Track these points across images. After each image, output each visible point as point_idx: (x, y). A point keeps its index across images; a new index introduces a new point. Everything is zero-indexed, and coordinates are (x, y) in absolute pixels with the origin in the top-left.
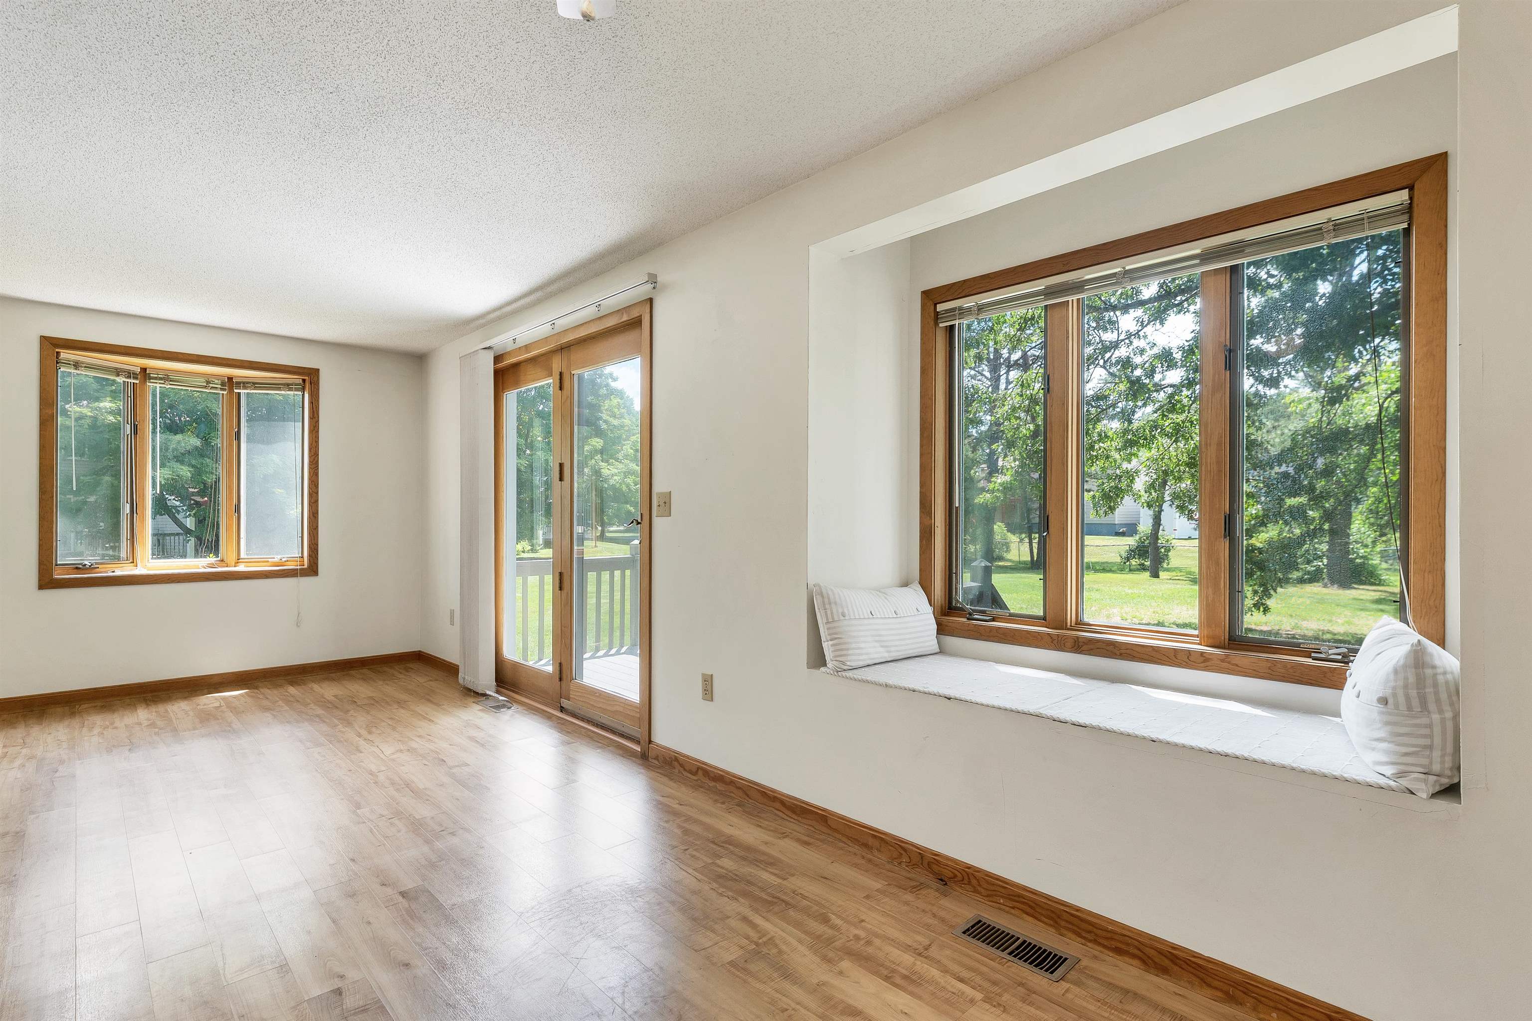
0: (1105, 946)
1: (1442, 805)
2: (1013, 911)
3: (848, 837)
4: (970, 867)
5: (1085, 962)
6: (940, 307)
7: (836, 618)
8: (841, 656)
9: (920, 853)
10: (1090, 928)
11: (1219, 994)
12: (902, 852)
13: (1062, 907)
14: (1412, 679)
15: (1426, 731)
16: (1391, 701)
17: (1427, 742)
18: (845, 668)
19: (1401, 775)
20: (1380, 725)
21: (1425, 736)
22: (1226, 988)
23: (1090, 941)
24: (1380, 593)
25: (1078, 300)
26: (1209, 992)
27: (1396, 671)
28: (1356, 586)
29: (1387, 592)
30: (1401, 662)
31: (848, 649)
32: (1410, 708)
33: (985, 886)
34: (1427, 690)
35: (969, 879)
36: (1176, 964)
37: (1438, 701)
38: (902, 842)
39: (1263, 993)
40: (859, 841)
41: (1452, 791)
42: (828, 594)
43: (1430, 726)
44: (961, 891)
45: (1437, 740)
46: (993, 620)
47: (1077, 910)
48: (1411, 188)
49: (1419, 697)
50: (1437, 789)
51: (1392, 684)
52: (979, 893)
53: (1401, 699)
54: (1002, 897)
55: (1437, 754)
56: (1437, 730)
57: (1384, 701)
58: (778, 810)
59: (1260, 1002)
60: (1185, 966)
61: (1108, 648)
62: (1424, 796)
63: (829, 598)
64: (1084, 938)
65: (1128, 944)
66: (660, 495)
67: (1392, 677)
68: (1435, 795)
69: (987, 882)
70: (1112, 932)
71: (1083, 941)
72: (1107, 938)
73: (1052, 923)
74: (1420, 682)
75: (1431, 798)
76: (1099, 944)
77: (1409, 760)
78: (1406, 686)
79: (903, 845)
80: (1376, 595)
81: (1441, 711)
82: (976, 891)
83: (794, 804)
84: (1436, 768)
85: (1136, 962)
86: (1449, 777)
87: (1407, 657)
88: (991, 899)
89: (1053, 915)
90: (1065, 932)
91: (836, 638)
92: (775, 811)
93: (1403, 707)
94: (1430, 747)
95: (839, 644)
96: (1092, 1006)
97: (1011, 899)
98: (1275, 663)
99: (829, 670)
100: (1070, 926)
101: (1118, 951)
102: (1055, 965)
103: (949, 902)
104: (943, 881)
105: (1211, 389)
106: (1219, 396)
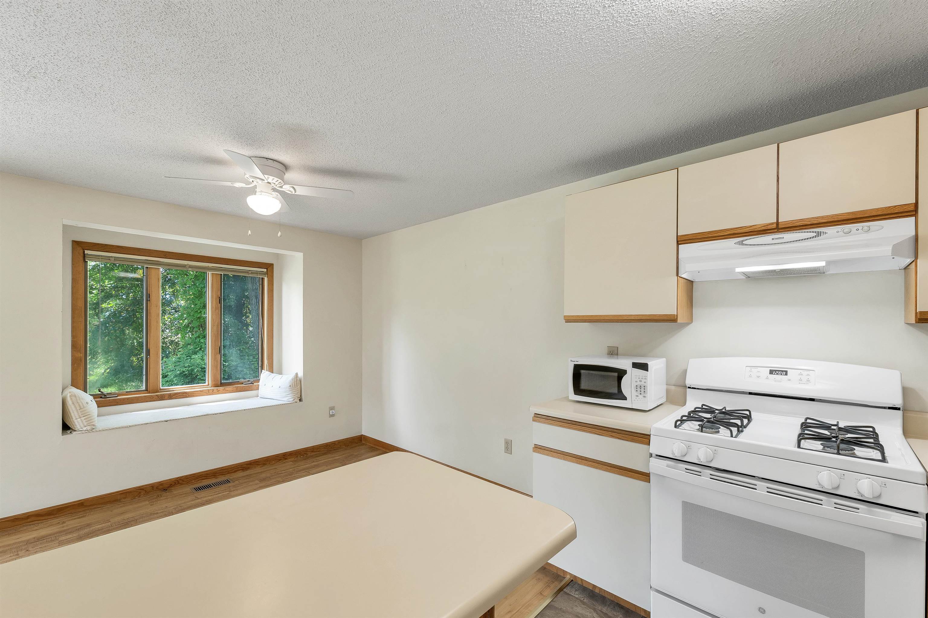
2: (198, 482)
4: (178, 478)
6: (87, 252)
7: (85, 406)
8: (90, 423)
9: (151, 486)
10: (226, 470)
11: (262, 465)
12: (141, 491)
13: (217, 470)
14: (295, 380)
19: (292, 400)
23: (228, 474)
26: (259, 466)
30: (293, 378)
32: (295, 386)
33: (186, 480)
35: (178, 482)
38: (140, 487)
41: (301, 400)
43: (297, 389)
48: (267, 269)
53: (294, 385)
54: (194, 480)
57: (290, 386)
60: (253, 464)
61: (184, 395)
62: (299, 402)
64: (225, 474)
65: (237, 468)
67: (291, 381)
69: (187, 478)
70: (233, 467)
71: (224, 476)
72: (232, 470)
73: (214, 477)
76: (230, 473)
77: (293, 396)
79: (141, 488)
82: (183, 484)
85: (242, 471)
86: (300, 398)
87: (295, 376)
88: (189, 483)
89: (214, 474)
91: (87, 415)
95: (88, 418)
96: (246, 481)
97: (197, 478)
98: (238, 387)
99: (83, 432)
100: (220, 474)
101: (235, 472)
102: (228, 481)
103: (177, 491)
104: (165, 490)
105: (215, 309)
106: (217, 311)
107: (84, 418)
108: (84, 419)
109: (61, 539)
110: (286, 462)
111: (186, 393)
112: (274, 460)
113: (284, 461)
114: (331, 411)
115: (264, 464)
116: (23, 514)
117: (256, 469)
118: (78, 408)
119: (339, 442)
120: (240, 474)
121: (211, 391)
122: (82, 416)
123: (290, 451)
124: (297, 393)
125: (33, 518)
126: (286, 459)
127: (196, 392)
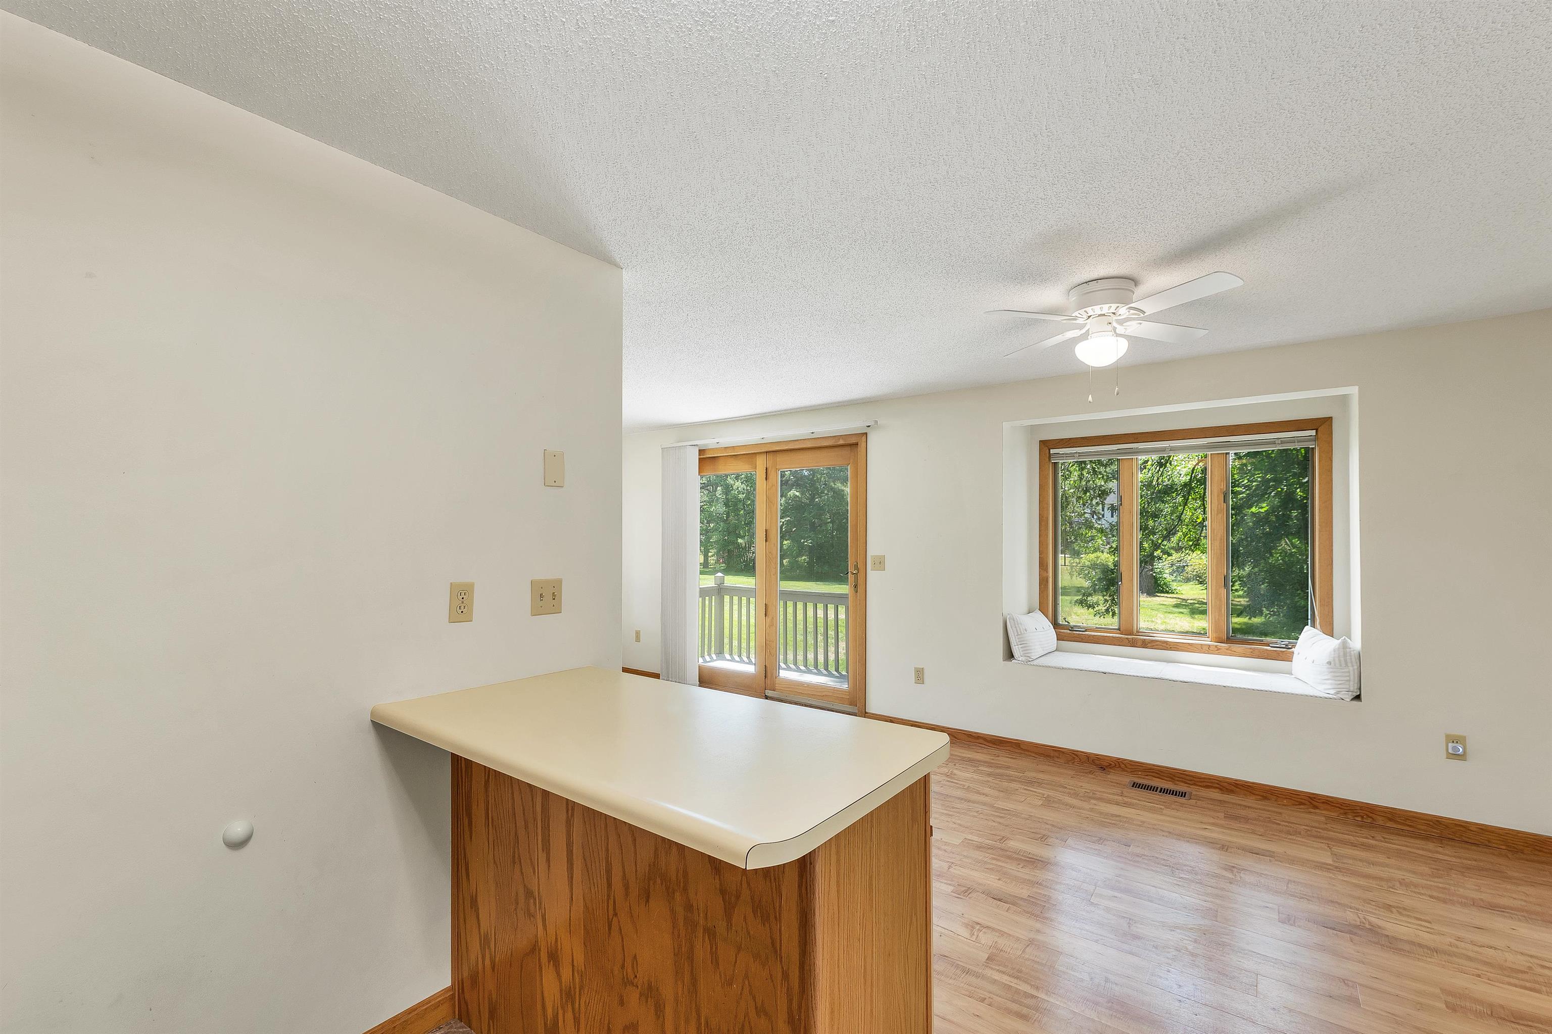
0: (1200, 786)
1: (1355, 703)
2: (1147, 777)
3: (1036, 753)
4: (1120, 759)
5: (1194, 793)
6: (1052, 451)
9: (1089, 756)
10: (1192, 778)
12: (1075, 756)
13: (1175, 771)
14: (1342, 654)
15: (1348, 674)
16: (1332, 663)
17: (1348, 678)
18: (1030, 660)
19: (1338, 693)
20: (1327, 673)
21: (1348, 676)
22: (1261, 794)
23: (1192, 785)
24: (1175, 599)
25: (1137, 458)
26: (1254, 797)
27: (1334, 651)
28: (1159, 595)
29: (1180, 598)
30: (1337, 647)
31: (1031, 650)
32: (1341, 666)
33: (1130, 767)
34: (1348, 658)
35: (1119, 765)
36: (1237, 788)
37: (1352, 662)
38: (1076, 751)
39: (1280, 793)
40: (1044, 754)
41: (1358, 698)
42: (1016, 619)
43: (1349, 672)
44: (1114, 772)
45: (1352, 678)
46: (1086, 631)
47: (1184, 771)
48: (1317, 430)
49: (1345, 661)
50: (1352, 697)
51: (1333, 656)
52: (1127, 771)
53: (1337, 662)
54: (1140, 771)
55: (1352, 683)
56: (1352, 673)
57: (1329, 663)
58: (981, 744)
59: (1279, 797)
60: (1241, 787)
62: (1348, 700)
63: (1017, 621)
64: (1188, 784)
65: (1212, 783)
66: (874, 557)
67: (1333, 653)
68: (1352, 699)
69: (1131, 765)
70: (1204, 778)
72: (1201, 782)
73: (1170, 779)
74: (1345, 655)
75: (1351, 701)
76: (1197, 785)
77: (1340, 686)
78: (1339, 657)
80: (1174, 601)
81: (1353, 666)
82: (1123, 770)
83: (994, 739)
84: (1352, 689)
85: (1217, 790)
86: (1356, 692)
87: (1340, 644)
88: (1133, 773)
89: (1171, 776)
90: (1178, 783)
91: (1023, 644)
92: (980, 745)
93: (1338, 665)
94: (1349, 681)
95: (1025, 647)
96: (1210, 806)
97: (1145, 772)
98: (1254, 649)
99: (1019, 662)
100: (1181, 779)
101: (1207, 787)
102: (1183, 795)
103: (1113, 776)
104: (1103, 768)
105: (1216, 512)
106: (1220, 516)
107: (1021, 646)
108: (1021, 648)
109: (981, 768)
110: (1315, 813)
111: (1166, 642)
112: (1286, 798)
113: (1312, 810)
114: (1450, 745)
115: (1265, 798)
116: (975, 733)
117: (1245, 799)
118: (1016, 634)
119: (1484, 829)
120: (1215, 794)
121: (1206, 648)
122: (1019, 643)
123: (1328, 796)
124: (1347, 681)
125: (981, 741)
126: (1316, 807)
127: (1181, 645)
